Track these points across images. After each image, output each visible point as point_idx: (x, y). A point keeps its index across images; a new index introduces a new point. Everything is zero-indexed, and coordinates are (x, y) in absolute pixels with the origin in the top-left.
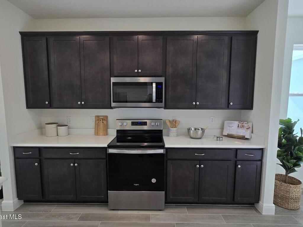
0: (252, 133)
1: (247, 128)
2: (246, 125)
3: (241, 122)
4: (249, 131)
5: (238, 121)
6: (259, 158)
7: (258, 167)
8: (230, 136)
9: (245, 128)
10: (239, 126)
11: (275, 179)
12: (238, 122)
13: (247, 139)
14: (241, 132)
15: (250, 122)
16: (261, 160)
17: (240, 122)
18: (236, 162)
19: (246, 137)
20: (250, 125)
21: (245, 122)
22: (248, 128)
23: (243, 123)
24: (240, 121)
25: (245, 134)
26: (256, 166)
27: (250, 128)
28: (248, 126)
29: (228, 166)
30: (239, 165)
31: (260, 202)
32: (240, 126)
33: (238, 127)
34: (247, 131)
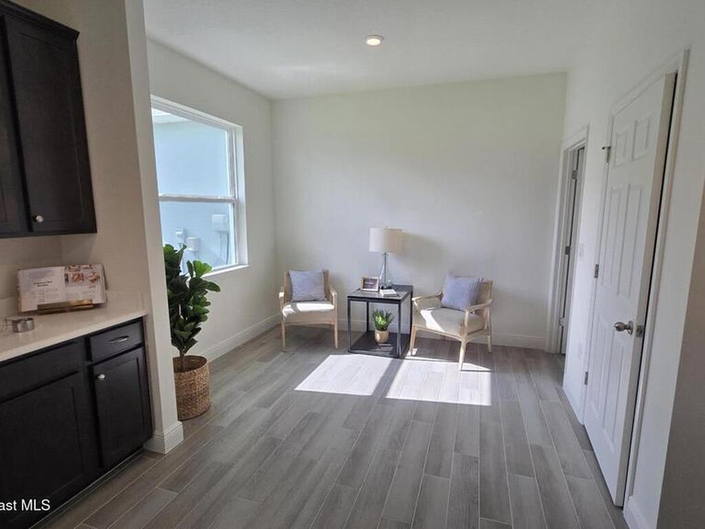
0: (106, 288)
1: (92, 278)
2: (87, 273)
3: (72, 267)
4: (99, 286)
5: (62, 266)
6: (137, 341)
7: (140, 360)
8: (46, 310)
9: (87, 281)
10: (70, 279)
11: (175, 371)
12: (63, 268)
13: (97, 306)
14: (79, 293)
15: (95, 264)
16: (142, 345)
17: (69, 268)
18: (90, 369)
19: (94, 302)
20: (98, 269)
21: (84, 266)
22: (95, 280)
23: (79, 267)
24: (67, 265)
25: (89, 294)
26: (136, 361)
27: (98, 277)
28: (94, 273)
29: (72, 388)
30: (101, 374)
31: (157, 432)
32: (71, 276)
33: (67, 280)
34: (95, 286)
